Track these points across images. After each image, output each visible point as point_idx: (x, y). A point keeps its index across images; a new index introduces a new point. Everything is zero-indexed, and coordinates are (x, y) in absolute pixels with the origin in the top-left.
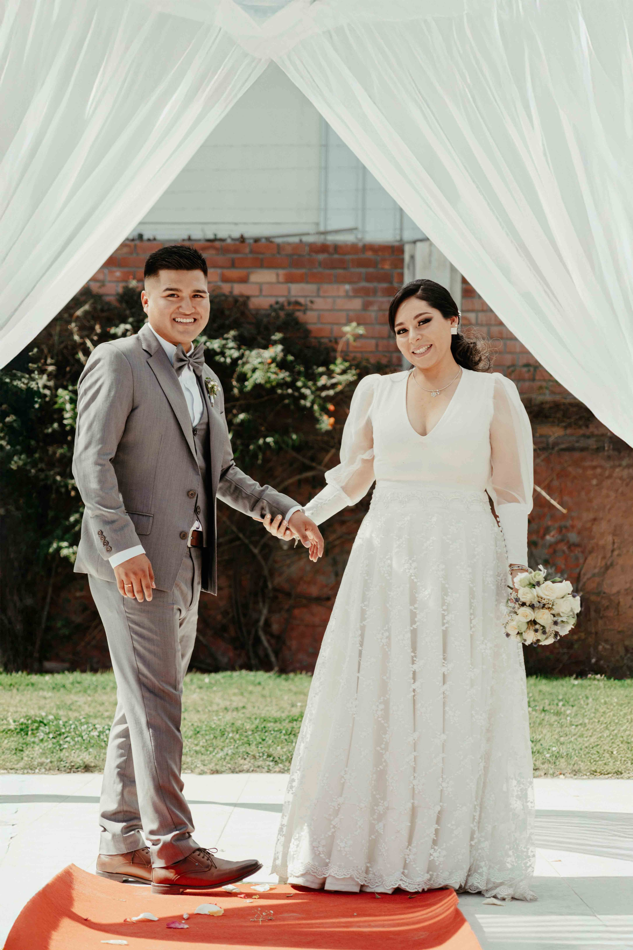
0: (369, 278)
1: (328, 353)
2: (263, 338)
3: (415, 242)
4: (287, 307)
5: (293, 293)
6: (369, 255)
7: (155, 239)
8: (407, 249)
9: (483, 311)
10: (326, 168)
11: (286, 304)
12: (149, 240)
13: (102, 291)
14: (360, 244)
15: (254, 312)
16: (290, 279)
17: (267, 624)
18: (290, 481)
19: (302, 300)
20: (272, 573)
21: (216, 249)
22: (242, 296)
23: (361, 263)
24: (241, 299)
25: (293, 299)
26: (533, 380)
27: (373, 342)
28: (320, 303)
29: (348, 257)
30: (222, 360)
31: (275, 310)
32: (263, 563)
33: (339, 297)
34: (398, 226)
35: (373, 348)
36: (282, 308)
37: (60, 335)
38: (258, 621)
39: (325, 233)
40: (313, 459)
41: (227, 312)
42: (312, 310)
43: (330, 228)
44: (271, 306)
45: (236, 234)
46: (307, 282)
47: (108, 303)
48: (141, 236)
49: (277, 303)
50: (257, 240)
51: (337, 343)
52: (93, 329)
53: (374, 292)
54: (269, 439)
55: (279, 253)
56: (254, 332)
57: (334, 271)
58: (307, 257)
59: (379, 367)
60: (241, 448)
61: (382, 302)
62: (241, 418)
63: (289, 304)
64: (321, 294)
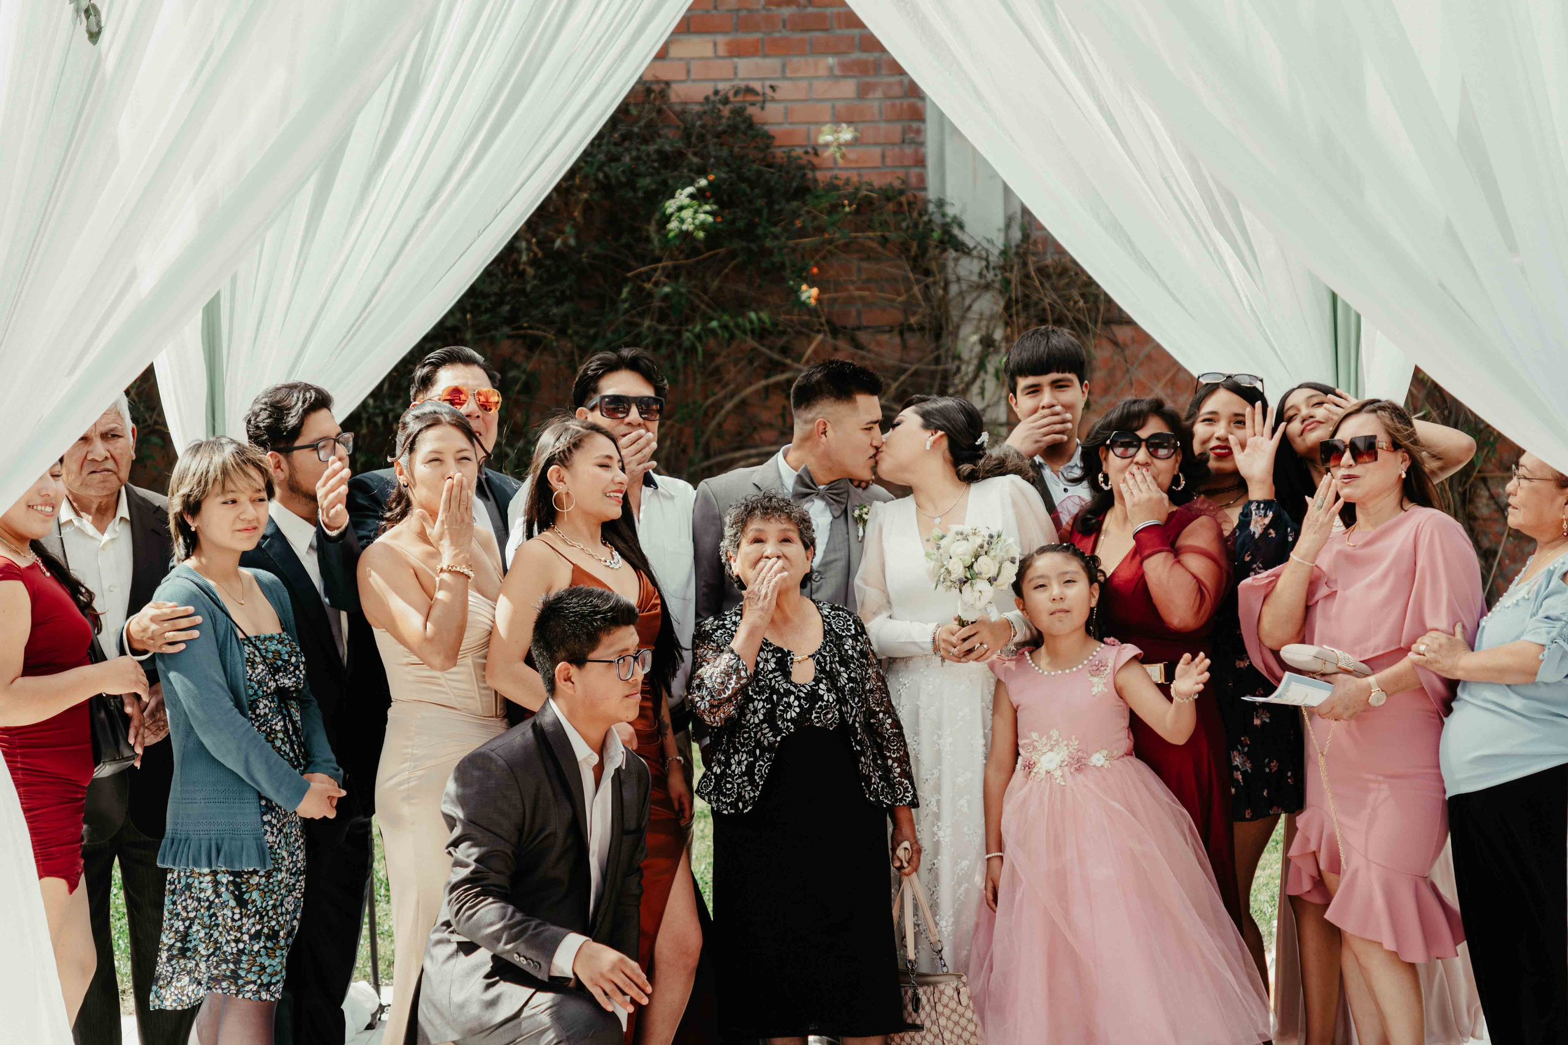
0: (866, 45)
1: (803, 176)
2: (695, 154)
4: (732, 99)
5: (740, 75)
11: (731, 93)
15: (678, 108)
16: (737, 51)
18: (750, 390)
19: (757, 86)
22: (658, 82)
24: (656, 87)
25: (742, 84)
27: (878, 151)
28: (786, 90)
29: (829, 11)
30: (631, 194)
31: (714, 105)
33: (817, 78)
36: (726, 101)
40: (784, 351)
41: (634, 111)
42: (773, 100)
44: (707, 98)
46: (765, 56)
49: (716, 93)
51: (816, 154)
53: (876, 67)
54: (714, 324)
55: (715, 8)
56: (681, 145)
57: (807, 36)
58: (764, 12)
59: (889, 195)
60: (668, 337)
61: (890, 85)
62: (667, 289)
63: (736, 93)
64: (788, 75)
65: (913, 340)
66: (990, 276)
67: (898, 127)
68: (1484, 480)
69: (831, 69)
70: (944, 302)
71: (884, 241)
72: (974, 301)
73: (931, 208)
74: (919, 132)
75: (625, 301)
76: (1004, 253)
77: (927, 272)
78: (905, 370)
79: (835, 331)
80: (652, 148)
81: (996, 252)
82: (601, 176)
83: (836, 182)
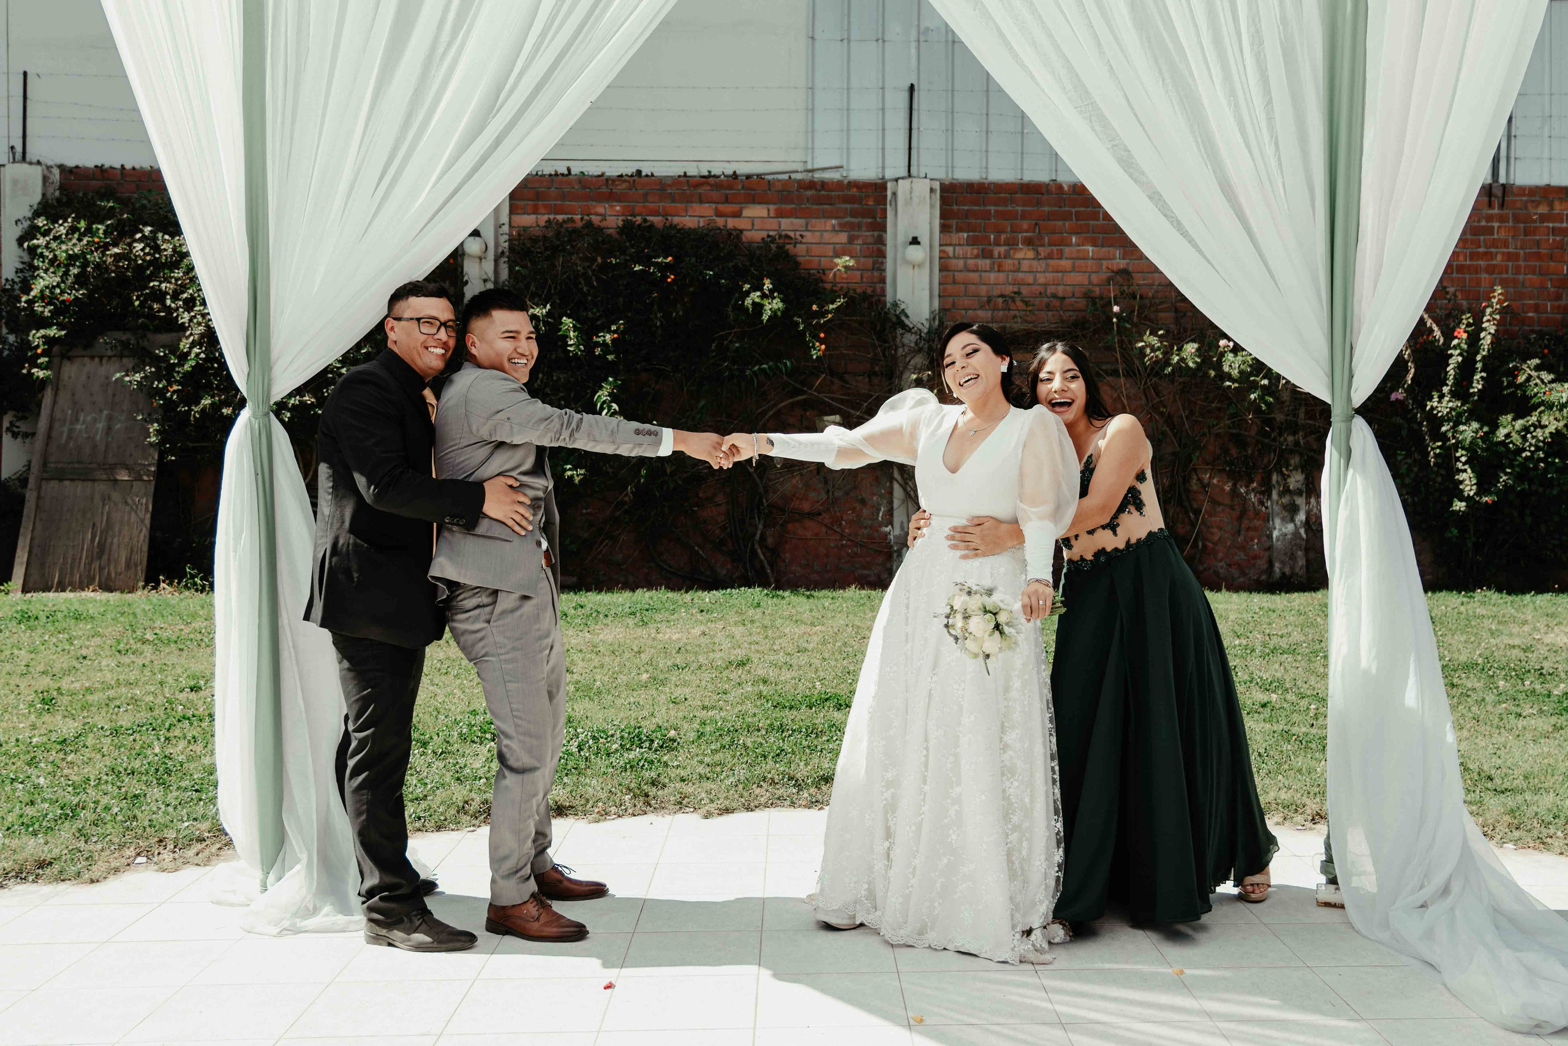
0: (854, 214)
1: (817, 284)
3: (896, 180)
4: (778, 241)
5: (783, 227)
6: (854, 191)
7: (652, 175)
8: (889, 185)
9: (960, 245)
10: (813, 109)
11: (777, 237)
12: (647, 176)
13: (603, 224)
14: (846, 182)
15: (747, 245)
16: (780, 214)
17: (763, 538)
18: (783, 404)
19: (792, 234)
20: (766, 491)
21: (711, 185)
22: (735, 229)
23: (847, 200)
24: (735, 233)
25: (784, 233)
26: (1009, 310)
27: (859, 273)
28: (809, 237)
29: (834, 193)
31: (767, 243)
32: (758, 480)
33: (826, 231)
34: (881, 165)
35: (859, 281)
36: (773, 239)
37: (563, 267)
38: (755, 535)
39: (812, 171)
40: (803, 383)
41: (722, 245)
43: (816, 166)
44: (763, 239)
45: (729, 172)
46: (797, 218)
47: (609, 235)
48: (639, 172)
49: (769, 236)
50: (748, 177)
51: (824, 274)
52: (596, 260)
53: (859, 226)
54: (765, 366)
55: (770, 190)
56: (748, 264)
57: (821, 207)
58: (796, 193)
59: (865, 297)
60: (737, 373)
61: (867, 236)
62: (737, 345)
63: (780, 236)
64: (809, 228)
65: (875, 381)
66: (921, 345)
67: (870, 260)
68: (1195, 470)
69: (834, 226)
70: (894, 358)
71: (861, 324)
72: (912, 358)
73: (888, 305)
74: (882, 263)
75: (713, 351)
76: (929, 332)
77: (885, 341)
78: (871, 396)
79: (832, 373)
80: (731, 264)
81: (926, 331)
82: (701, 278)
83: (835, 288)
